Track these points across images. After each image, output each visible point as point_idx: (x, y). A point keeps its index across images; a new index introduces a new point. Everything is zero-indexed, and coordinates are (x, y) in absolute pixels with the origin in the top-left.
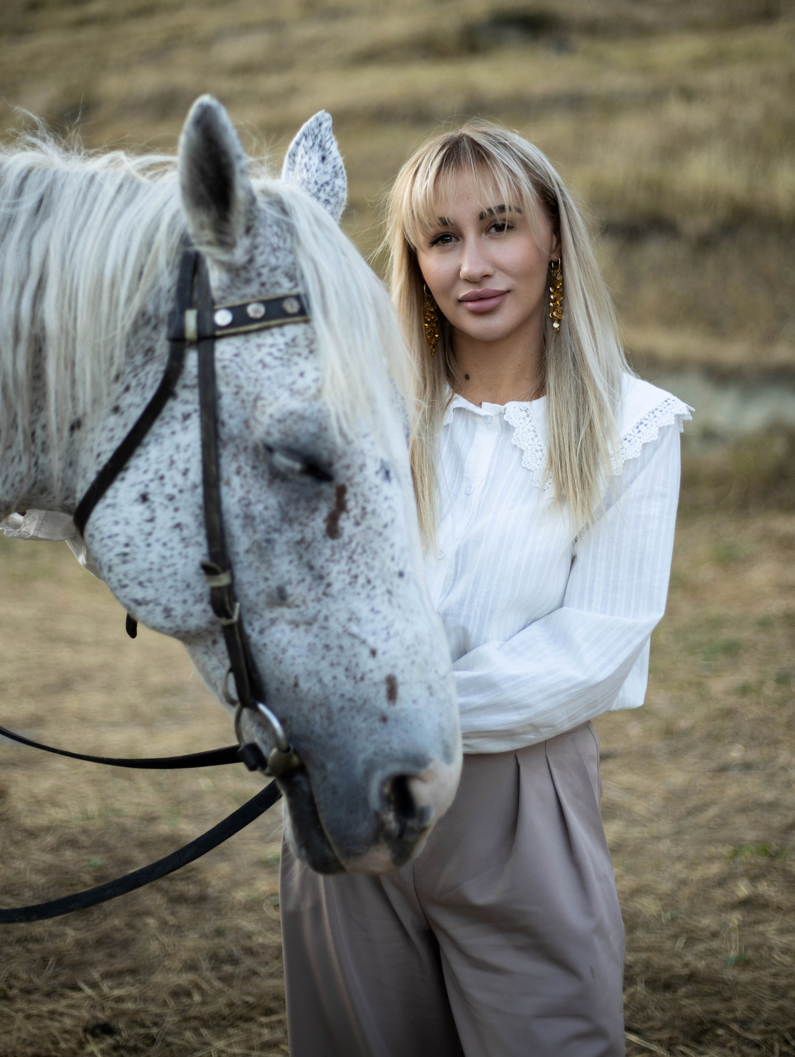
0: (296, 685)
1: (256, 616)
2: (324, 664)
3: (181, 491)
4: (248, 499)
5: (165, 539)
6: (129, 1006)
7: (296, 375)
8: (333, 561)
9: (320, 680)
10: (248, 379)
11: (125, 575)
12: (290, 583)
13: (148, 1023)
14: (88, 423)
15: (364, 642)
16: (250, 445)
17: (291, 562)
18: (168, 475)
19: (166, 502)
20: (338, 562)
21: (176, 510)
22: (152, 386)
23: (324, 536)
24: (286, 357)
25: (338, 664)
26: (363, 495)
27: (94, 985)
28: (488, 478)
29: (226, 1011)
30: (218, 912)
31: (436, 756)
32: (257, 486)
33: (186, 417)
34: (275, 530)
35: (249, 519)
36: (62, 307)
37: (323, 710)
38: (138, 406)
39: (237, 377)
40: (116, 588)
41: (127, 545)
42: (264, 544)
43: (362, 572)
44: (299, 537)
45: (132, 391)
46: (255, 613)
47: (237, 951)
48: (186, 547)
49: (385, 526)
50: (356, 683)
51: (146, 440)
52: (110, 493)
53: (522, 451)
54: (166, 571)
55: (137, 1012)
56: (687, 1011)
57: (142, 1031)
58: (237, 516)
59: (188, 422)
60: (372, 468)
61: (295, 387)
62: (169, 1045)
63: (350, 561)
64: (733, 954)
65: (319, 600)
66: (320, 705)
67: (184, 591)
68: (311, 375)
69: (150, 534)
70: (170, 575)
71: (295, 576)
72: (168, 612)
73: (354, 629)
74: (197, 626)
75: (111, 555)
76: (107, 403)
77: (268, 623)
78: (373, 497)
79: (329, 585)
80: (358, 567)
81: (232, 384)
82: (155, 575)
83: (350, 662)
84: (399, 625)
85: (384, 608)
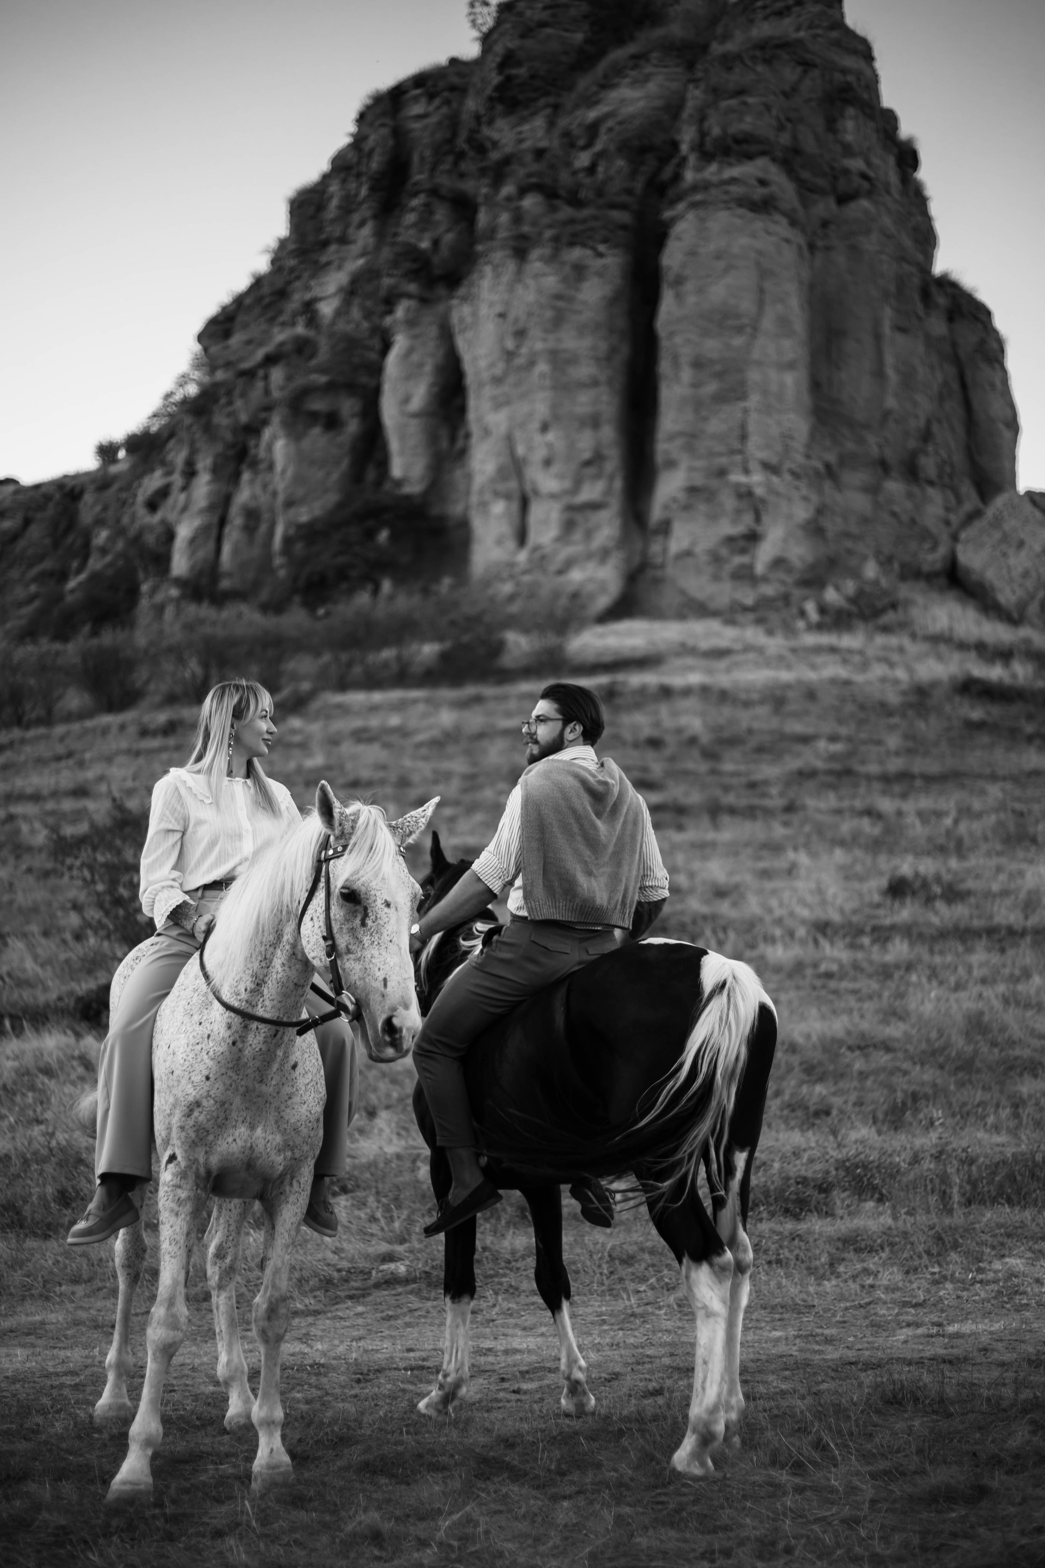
0: (355, 983)
2: (364, 975)
3: (320, 914)
4: (336, 913)
12: (350, 944)
15: (376, 966)
16: (336, 894)
17: (350, 936)
20: (366, 936)
21: (319, 921)
23: (360, 927)
25: (368, 974)
26: (376, 912)
32: (338, 908)
34: (343, 924)
35: (336, 920)
41: (308, 937)
42: (340, 930)
43: (376, 940)
44: (351, 927)
46: (342, 957)
49: (385, 923)
50: (372, 980)
54: (318, 945)
60: (379, 901)
63: (371, 936)
65: (361, 951)
69: (313, 932)
71: (352, 942)
73: (373, 961)
77: (346, 961)
78: (380, 913)
79: (364, 945)
80: (374, 938)
81: (333, 874)
83: (370, 972)
84: (389, 960)
85: (384, 953)
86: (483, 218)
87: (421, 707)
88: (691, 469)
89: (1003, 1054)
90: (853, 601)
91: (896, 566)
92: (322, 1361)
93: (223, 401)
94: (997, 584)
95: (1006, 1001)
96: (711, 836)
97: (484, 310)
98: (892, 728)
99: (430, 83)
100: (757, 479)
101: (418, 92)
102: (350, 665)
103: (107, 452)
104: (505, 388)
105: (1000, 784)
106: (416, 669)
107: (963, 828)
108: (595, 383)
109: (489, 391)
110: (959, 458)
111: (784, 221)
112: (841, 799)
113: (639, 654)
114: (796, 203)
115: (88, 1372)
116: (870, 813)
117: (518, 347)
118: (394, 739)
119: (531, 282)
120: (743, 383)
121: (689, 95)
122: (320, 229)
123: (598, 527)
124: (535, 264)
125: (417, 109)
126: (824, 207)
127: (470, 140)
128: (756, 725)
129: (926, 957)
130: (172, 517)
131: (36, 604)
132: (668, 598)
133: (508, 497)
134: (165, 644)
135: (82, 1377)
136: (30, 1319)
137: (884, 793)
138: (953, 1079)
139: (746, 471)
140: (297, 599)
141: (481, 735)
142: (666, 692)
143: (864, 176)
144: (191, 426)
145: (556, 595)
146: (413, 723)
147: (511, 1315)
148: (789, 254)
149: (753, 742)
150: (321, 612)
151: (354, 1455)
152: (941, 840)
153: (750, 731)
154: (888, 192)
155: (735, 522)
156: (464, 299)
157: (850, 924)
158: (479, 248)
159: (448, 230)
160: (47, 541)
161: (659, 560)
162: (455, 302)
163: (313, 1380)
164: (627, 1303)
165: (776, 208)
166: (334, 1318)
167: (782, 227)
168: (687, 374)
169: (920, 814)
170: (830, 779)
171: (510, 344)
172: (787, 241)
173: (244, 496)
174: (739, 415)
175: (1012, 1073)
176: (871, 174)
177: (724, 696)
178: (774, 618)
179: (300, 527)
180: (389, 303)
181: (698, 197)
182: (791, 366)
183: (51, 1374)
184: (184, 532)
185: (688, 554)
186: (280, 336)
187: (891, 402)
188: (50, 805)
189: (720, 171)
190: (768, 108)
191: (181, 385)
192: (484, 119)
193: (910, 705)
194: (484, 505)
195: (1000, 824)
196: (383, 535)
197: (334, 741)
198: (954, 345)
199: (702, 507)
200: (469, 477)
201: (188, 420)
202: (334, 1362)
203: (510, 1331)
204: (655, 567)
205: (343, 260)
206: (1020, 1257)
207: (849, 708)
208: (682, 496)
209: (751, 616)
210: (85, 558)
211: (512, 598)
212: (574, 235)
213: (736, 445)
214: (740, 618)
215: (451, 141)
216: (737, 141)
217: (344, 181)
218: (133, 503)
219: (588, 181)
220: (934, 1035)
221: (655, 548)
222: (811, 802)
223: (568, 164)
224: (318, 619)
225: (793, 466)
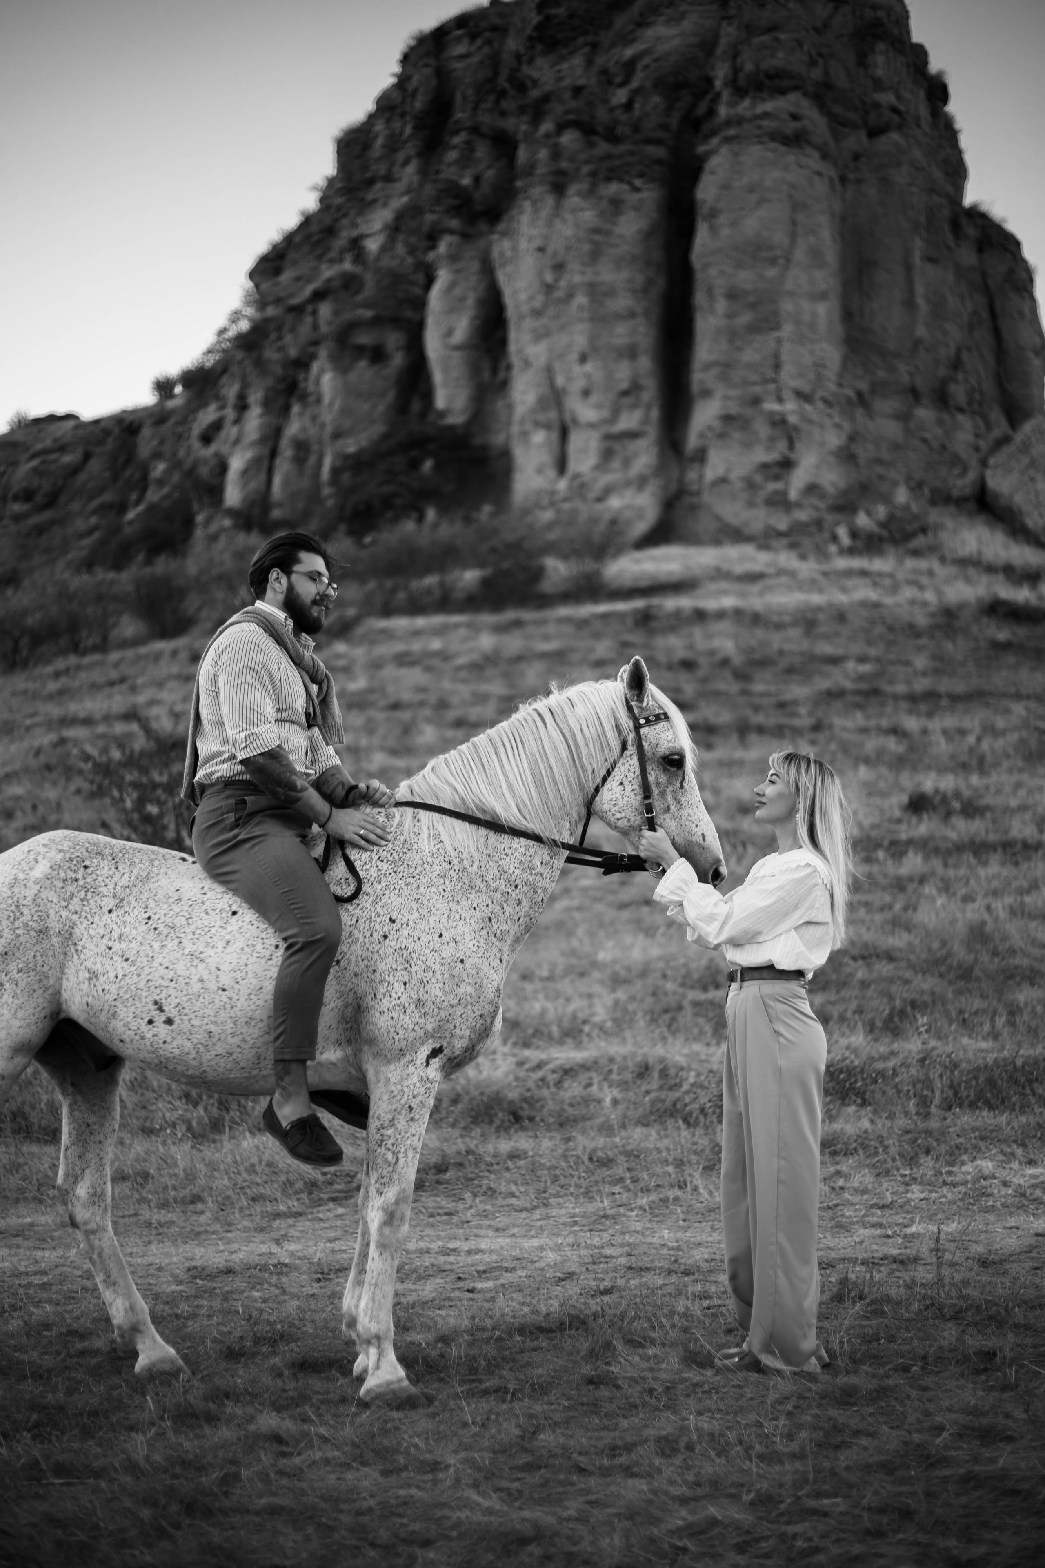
3: (634, 778)
4: (656, 777)
5: (629, 796)
7: (667, 737)
8: (682, 797)
10: (654, 739)
12: (671, 805)
15: (693, 823)
16: (655, 759)
17: (671, 797)
18: (628, 774)
19: (628, 783)
21: (632, 784)
23: (679, 789)
24: (663, 731)
25: (685, 830)
32: (659, 772)
34: (665, 787)
39: (650, 739)
42: (663, 792)
43: (690, 801)
44: (673, 789)
49: (694, 786)
51: (618, 765)
58: (653, 783)
61: (668, 740)
63: (686, 797)
65: (678, 810)
69: (622, 794)
73: (690, 818)
77: (663, 820)
78: (690, 776)
79: (681, 805)
80: (688, 799)
81: (647, 742)
83: (689, 829)
86: (522, 155)
87: (462, 632)
88: (726, 398)
89: (1004, 963)
90: (883, 525)
91: (926, 491)
92: (287, 1261)
93: (273, 336)
94: (1025, 508)
95: (1013, 912)
96: (739, 754)
97: (523, 245)
98: (920, 649)
99: (471, 24)
100: (790, 407)
101: (460, 32)
102: (394, 591)
103: (164, 387)
104: (545, 321)
105: (1025, 703)
106: (458, 595)
107: (985, 745)
108: (632, 315)
109: (529, 323)
110: (988, 386)
111: (816, 155)
112: (868, 718)
113: (674, 579)
114: (828, 137)
115: (57, 1271)
116: (896, 731)
117: (557, 280)
118: (436, 662)
119: (568, 216)
120: (776, 314)
121: (722, 32)
122: (365, 168)
123: (636, 455)
124: (573, 200)
125: (460, 49)
126: (856, 140)
127: (511, 79)
128: (786, 647)
129: (940, 870)
130: (225, 449)
131: (97, 535)
132: (704, 524)
133: (547, 427)
134: (215, 571)
135: (50, 1277)
136: (20, 1220)
137: (910, 712)
138: (950, 989)
139: (780, 400)
140: (343, 527)
141: (519, 659)
142: (700, 615)
143: (894, 110)
144: (242, 360)
145: (594, 521)
146: (454, 647)
147: (486, 1216)
148: (821, 187)
149: (784, 663)
150: (368, 540)
151: (290, 1351)
152: (964, 758)
153: (781, 653)
154: (918, 126)
155: (768, 449)
156: (504, 234)
157: (869, 838)
158: (519, 184)
159: (489, 167)
160: (107, 474)
161: (695, 487)
162: (495, 237)
163: (274, 1280)
164: (601, 1205)
165: (808, 142)
166: (314, 1219)
167: (814, 160)
168: (721, 305)
169: (945, 732)
170: (858, 699)
171: (549, 278)
172: (819, 174)
173: (293, 428)
174: (773, 345)
175: (1011, 982)
176: (902, 108)
177: (756, 619)
178: (807, 543)
179: (346, 457)
180: (432, 238)
181: (732, 132)
182: (823, 296)
183: (21, 1273)
184: (236, 464)
185: (723, 480)
186: (328, 272)
187: (921, 331)
188: (101, 729)
189: (753, 106)
190: (800, 44)
191: (234, 322)
192: (524, 58)
193: (938, 627)
194: (525, 435)
195: (1022, 741)
196: (428, 465)
197: (376, 665)
198: (984, 275)
199: (737, 435)
200: (510, 407)
201: (240, 355)
202: (298, 1262)
203: (483, 1232)
204: (691, 494)
205: (388, 197)
206: (992, 1160)
207: (879, 629)
208: (716, 424)
209: (785, 541)
210: (144, 490)
211: (550, 526)
212: (611, 170)
213: (770, 374)
214: (774, 543)
215: (492, 80)
216: (770, 77)
217: (388, 120)
218: (189, 437)
219: (624, 117)
220: (936, 945)
221: (692, 475)
222: (838, 722)
223: (606, 101)
224: (364, 547)
225: (825, 394)
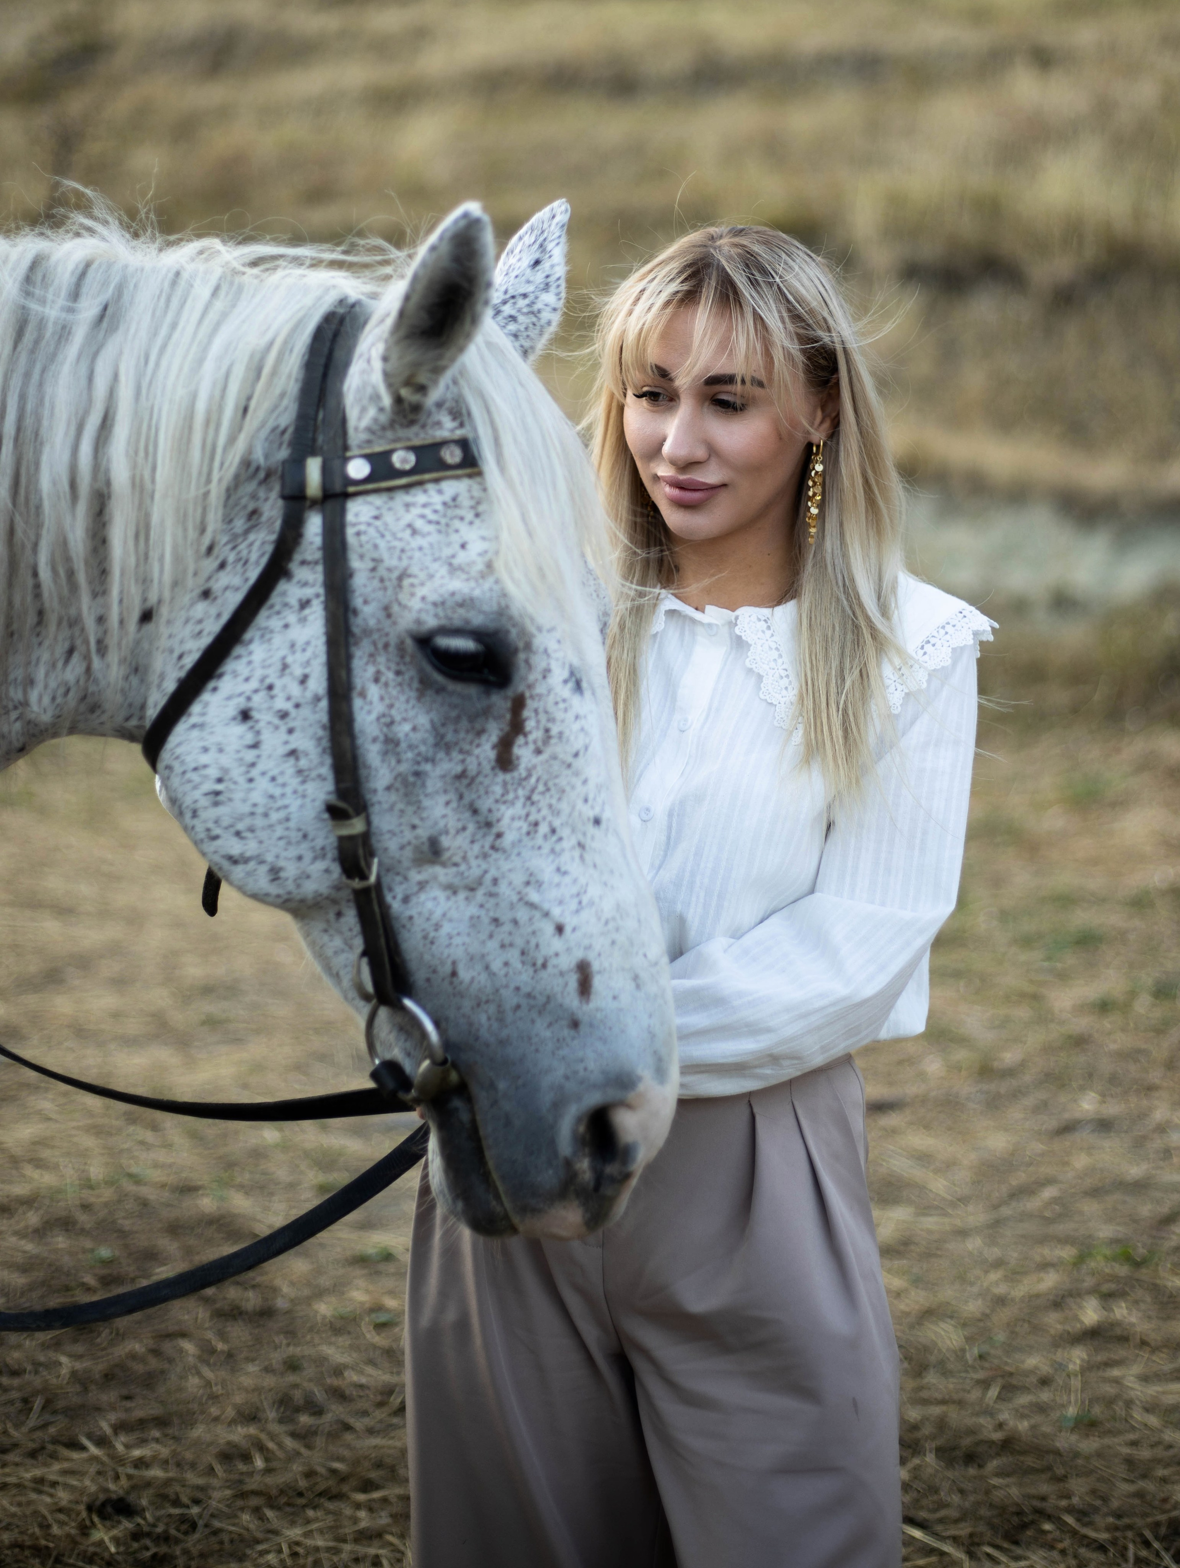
0: (454, 974)
1: (398, 879)
2: (492, 945)
3: (297, 706)
4: (391, 716)
5: (275, 772)
6: (156, 1473)
7: (457, 547)
8: (505, 802)
9: (487, 967)
10: (391, 549)
11: (217, 822)
12: (447, 832)
13: (185, 1500)
14: (164, 612)
15: (547, 914)
16: (393, 640)
17: (447, 803)
18: (278, 684)
19: (276, 721)
20: (512, 803)
21: (291, 731)
22: (257, 563)
23: (493, 769)
24: (443, 521)
25: (511, 945)
26: (546, 712)
27: (102, 1442)
28: (710, 709)
29: (303, 1484)
30: (291, 1333)
31: (645, 1074)
32: (403, 698)
33: (304, 604)
34: (427, 760)
35: (391, 744)
36: (136, 453)
37: (492, 1009)
38: (237, 589)
39: (376, 546)
40: (202, 841)
41: (220, 780)
42: (411, 779)
43: (544, 818)
44: (459, 769)
45: (229, 568)
46: (398, 874)
47: (320, 1395)
48: (304, 782)
49: (576, 755)
50: (535, 971)
51: (247, 636)
52: (196, 708)
53: (760, 678)
54: (275, 816)
55: (168, 1482)
56: (999, 1494)
57: (176, 1511)
58: (375, 740)
59: (307, 611)
60: (558, 674)
61: (456, 562)
62: (216, 1532)
63: (528, 803)
64: (1072, 1411)
65: (485, 856)
66: (487, 1002)
67: (298, 843)
68: (476, 547)
69: (253, 765)
70: (280, 822)
71: (453, 823)
72: (275, 873)
73: (534, 896)
74: (316, 892)
75: (197, 794)
76: (193, 585)
77: (415, 889)
78: (559, 715)
79: (499, 835)
80: (539, 811)
81: (367, 559)
82: (259, 822)
83: (528, 942)
84: (594, 891)
85: (574, 868)
